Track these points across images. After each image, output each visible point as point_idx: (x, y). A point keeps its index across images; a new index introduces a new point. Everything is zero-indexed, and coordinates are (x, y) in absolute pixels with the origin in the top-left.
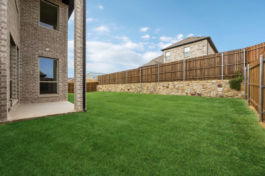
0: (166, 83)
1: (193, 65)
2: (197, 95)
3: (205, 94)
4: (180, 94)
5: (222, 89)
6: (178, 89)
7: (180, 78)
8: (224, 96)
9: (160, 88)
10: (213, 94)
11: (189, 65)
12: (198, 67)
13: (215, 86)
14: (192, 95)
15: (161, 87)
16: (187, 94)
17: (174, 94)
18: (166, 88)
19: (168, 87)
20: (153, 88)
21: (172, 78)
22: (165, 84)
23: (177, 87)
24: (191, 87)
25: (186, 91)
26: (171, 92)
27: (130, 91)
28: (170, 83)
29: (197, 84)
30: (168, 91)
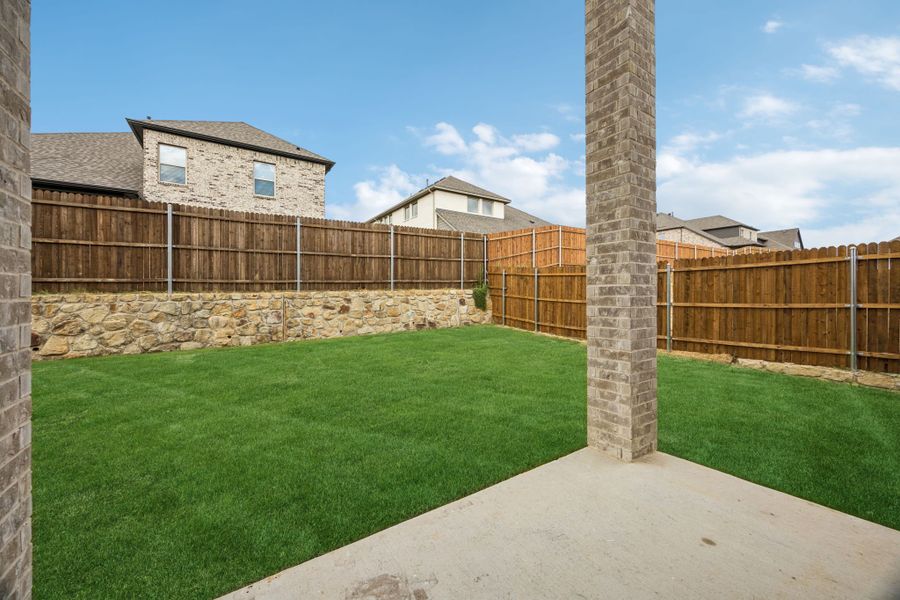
0: (336, 293)
1: (411, 246)
2: (428, 326)
3: (442, 322)
4: (388, 329)
5: (465, 307)
6: (379, 314)
7: (377, 278)
8: (471, 323)
9: (312, 315)
10: (455, 321)
11: (402, 245)
12: (423, 253)
13: (456, 301)
14: (420, 326)
15: (317, 310)
16: (407, 326)
17: (371, 329)
18: (339, 312)
19: (344, 310)
20: (279, 317)
21: (352, 279)
22: (335, 297)
23: (376, 306)
24: (414, 308)
25: (403, 319)
26: (359, 326)
27: (46, 348)
28: (352, 294)
29: (424, 298)
30: (346, 322)
